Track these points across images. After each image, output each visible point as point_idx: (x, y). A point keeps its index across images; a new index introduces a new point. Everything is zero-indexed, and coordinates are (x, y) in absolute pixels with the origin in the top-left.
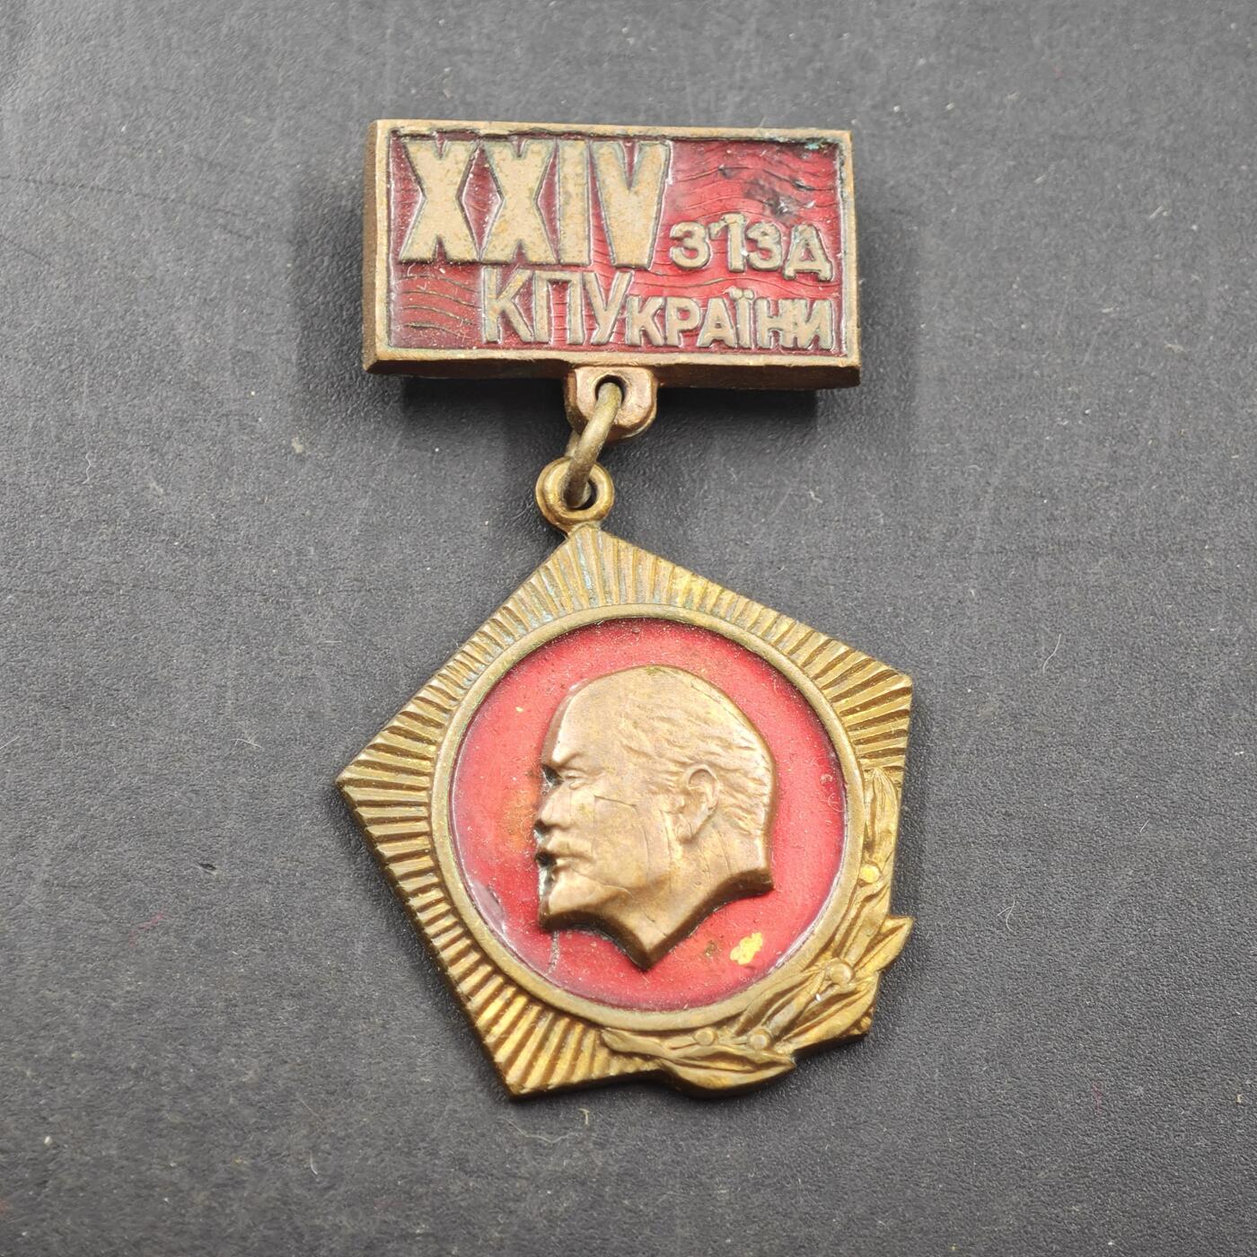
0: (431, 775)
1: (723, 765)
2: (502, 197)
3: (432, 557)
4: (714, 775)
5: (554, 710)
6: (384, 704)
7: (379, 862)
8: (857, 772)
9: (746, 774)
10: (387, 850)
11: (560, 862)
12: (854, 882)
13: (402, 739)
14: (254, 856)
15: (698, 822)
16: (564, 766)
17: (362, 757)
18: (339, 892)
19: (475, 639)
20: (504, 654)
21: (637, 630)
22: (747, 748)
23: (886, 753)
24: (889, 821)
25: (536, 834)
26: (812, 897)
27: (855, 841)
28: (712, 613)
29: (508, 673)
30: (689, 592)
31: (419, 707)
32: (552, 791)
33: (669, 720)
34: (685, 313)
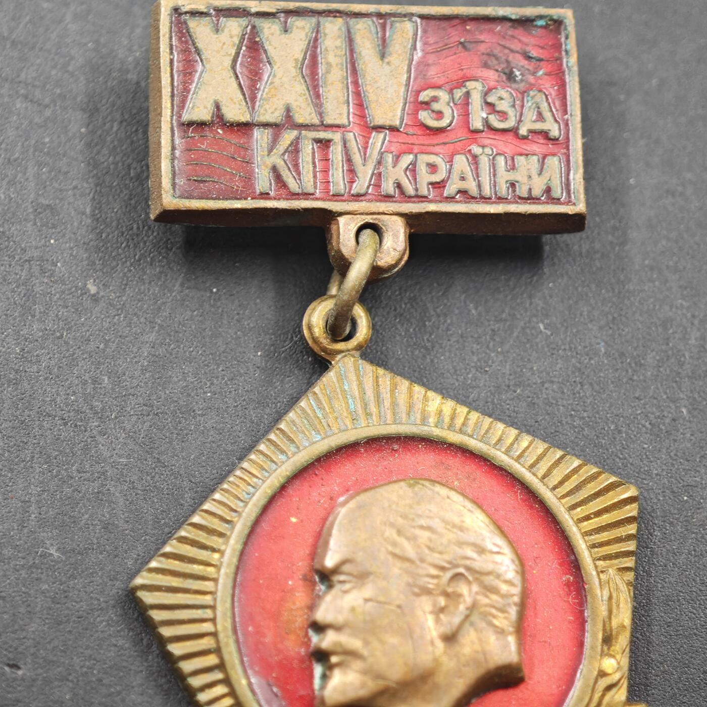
0: (215, 580)
1: (477, 568)
2: (272, 68)
3: (212, 384)
4: (470, 578)
5: (325, 520)
6: (171, 515)
7: (170, 660)
8: (594, 573)
9: (498, 576)
10: (176, 649)
11: (334, 659)
12: (596, 673)
13: (188, 547)
14: (55, 655)
15: (457, 620)
16: (336, 571)
17: (153, 564)
18: (133, 687)
19: (253, 457)
20: (279, 471)
21: (396, 447)
22: (498, 553)
23: (618, 555)
24: (624, 617)
25: (311, 633)
26: (558, 687)
27: (594, 635)
28: (461, 431)
29: (283, 488)
30: (440, 413)
31: (203, 517)
32: (325, 593)
33: (429, 528)
34: (433, 168)
